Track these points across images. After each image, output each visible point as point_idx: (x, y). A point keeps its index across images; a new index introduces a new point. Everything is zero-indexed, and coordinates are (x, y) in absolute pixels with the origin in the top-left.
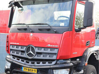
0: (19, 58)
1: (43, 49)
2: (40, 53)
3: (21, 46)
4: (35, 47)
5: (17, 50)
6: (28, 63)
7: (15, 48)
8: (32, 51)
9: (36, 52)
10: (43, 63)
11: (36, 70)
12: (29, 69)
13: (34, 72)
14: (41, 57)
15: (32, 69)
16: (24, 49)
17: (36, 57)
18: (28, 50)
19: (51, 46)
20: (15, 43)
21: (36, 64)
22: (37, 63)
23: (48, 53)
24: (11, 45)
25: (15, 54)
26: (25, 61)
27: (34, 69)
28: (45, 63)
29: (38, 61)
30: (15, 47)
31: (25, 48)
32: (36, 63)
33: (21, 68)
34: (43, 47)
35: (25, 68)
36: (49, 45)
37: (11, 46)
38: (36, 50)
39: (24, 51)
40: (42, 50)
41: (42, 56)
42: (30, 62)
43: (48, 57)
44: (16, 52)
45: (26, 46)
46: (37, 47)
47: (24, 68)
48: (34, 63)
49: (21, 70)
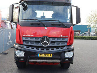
0: (33, 47)
11: (52, 54)
12: (45, 54)
13: (49, 56)
20: (28, 36)
26: (40, 49)
27: (49, 54)
29: (52, 48)
32: (50, 49)
36: (62, 36)
39: (39, 41)
49: (37, 56)
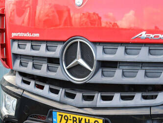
0: (41, 81)
1: (121, 50)
2: (113, 65)
3: (47, 41)
4: (95, 43)
5: (33, 57)
6: (73, 96)
7: (27, 50)
8: (83, 57)
9: (98, 61)
10: (123, 98)
11: (101, 121)
12: (77, 117)
14: (117, 77)
15: (87, 118)
16: (57, 51)
17: (99, 79)
18: (69, 54)
19: (152, 36)
21: (98, 101)
22: (104, 98)
23: (142, 64)
24: (14, 40)
25: (29, 69)
26: (62, 91)
27: (92, 120)
28: (132, 98)
29: (107, 90)
30: (29, 45)
31: (60, 47)
32: (98, 96)
33: (51, 115)
34: (121, 44)
35: (64, 114)
36: (144, 35)
37: (16, 44)
38: (99, 54)
39: (58, 59)
40: (119, 54)
41: (118, 72)
42: (79, 96)
43: (140, 78)
44: (30, 64)
45: (64, 42)
46: (100, 43)
47: (58, 113)
48: (91, 98)
49: (50, 119)
